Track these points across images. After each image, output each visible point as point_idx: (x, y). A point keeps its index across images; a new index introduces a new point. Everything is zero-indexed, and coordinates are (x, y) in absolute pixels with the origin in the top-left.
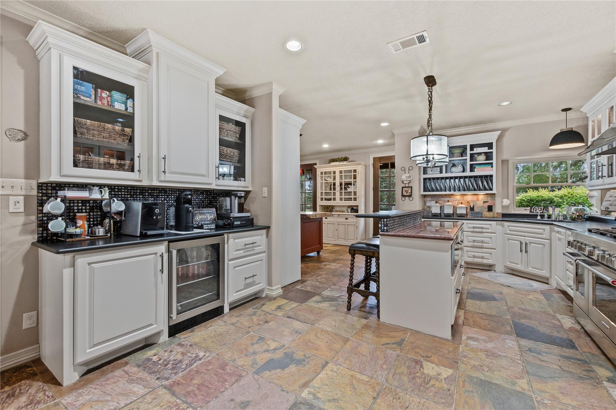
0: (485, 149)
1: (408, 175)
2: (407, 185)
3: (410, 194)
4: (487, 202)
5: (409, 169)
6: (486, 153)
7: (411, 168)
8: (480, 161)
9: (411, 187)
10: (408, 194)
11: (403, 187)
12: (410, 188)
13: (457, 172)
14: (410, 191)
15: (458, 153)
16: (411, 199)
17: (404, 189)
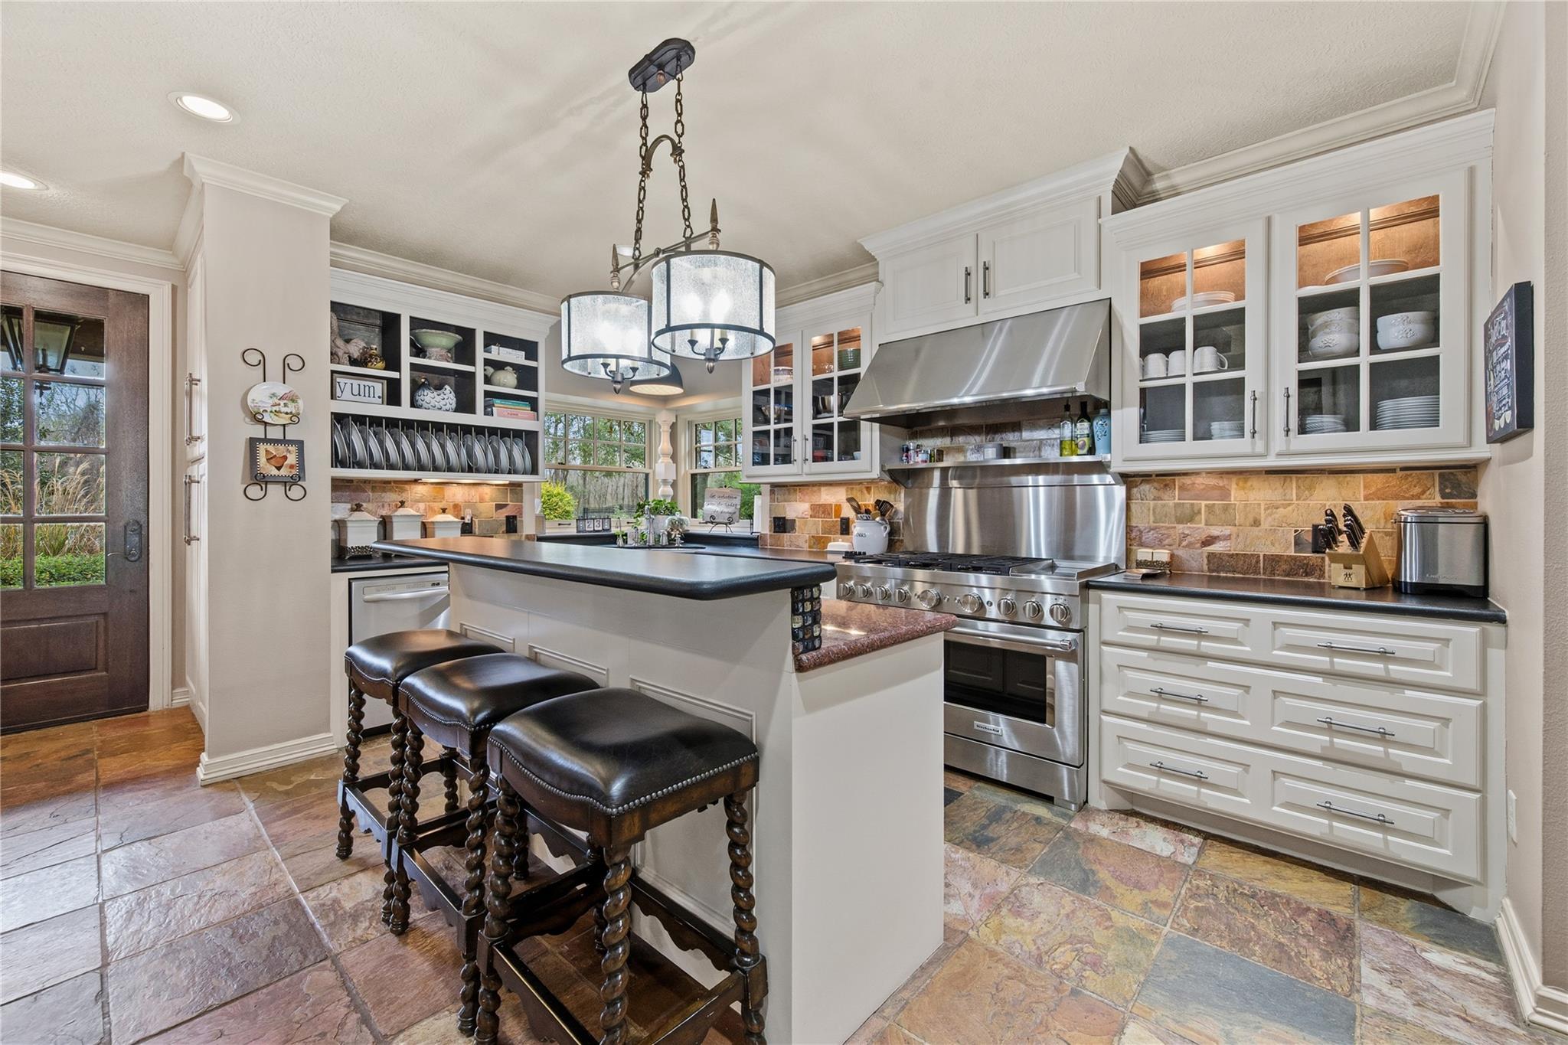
0: (518, 357)
1: (281, 390)
2: (275, 433)
3: (294, 472)
4: (505, 506)
5: (285, 366)
6: (516, 368)
7: (295, 363)
8: (504, 386)
9: (300, 444)
10: (284, 472)
11: (253, 443)
12: (292, 448)
13: (444, 408)
14: (292, 459)
15: (443, 348)
16: (296, 492)
17: (262, 448)
